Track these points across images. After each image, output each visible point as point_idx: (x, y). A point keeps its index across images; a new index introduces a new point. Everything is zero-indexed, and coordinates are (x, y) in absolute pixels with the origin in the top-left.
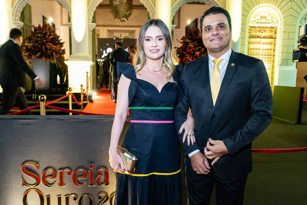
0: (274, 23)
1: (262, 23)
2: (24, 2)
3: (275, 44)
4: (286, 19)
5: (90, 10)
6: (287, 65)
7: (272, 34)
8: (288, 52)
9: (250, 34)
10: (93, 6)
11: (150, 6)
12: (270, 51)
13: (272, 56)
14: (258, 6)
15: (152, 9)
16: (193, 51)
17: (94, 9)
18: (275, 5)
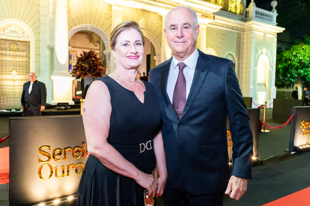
11: (157, 45)
15: (158, 46)
18: (214, 49)
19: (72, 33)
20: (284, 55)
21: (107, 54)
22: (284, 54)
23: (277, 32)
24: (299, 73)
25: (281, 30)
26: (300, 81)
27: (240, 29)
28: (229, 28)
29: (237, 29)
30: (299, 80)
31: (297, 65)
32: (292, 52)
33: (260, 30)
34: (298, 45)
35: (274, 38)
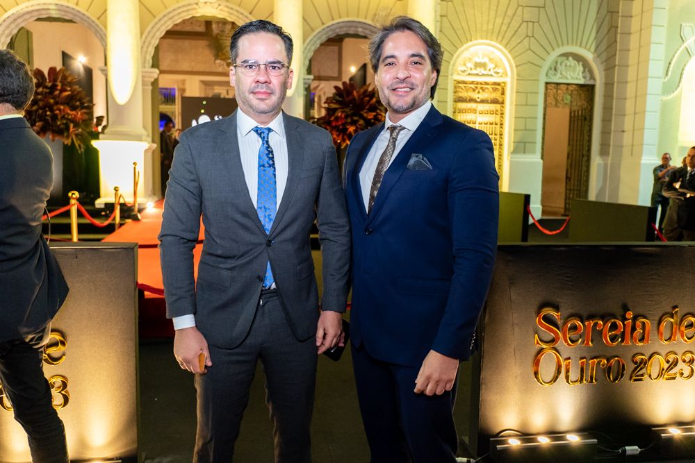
0: (500, 75)
1: (477, 75)
2: (13, 26)
3: (502, 114)
4: (520, 68)
5: (147, 44)
6: (524, 153)
7: (498, 95)
8: (525, 130)
9: (457, 94)
10: (153, 37)
12: (494, 126)
13: (498, 137)
14: (470, 43)
16: (342, 124)
17: (156, 42)
18: (501, 43)
19: (8, 27)
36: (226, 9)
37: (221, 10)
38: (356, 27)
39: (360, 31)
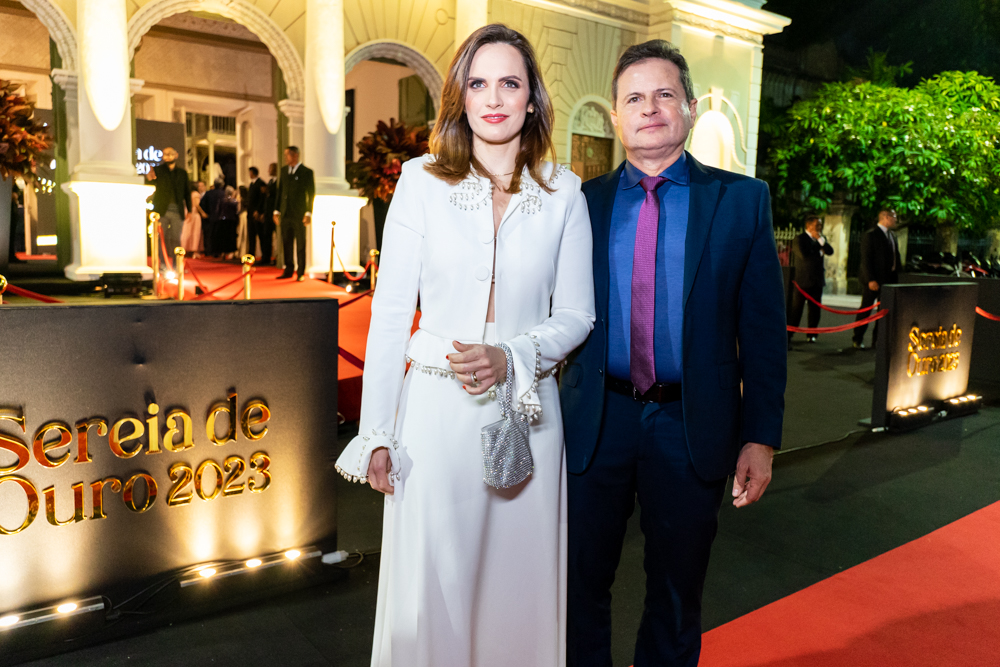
20: (796, 117)
21: (67, 83)
22: (794, 112)
23: (764, 33)
24: (840, 178)
25: (778, 23)
26: (843, 206)
27: (631, 16)
28: (591, 10)
29: (619, 13)
30: (840, 201)
31: (832, 150)
32: (820, 108)
33: (701, 21)
34: (844, 82)
35: (753, 53)
36: (239, 8)
37: (232, 8)
38: (396, 51)
39: (400, 56)
